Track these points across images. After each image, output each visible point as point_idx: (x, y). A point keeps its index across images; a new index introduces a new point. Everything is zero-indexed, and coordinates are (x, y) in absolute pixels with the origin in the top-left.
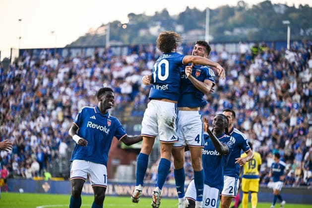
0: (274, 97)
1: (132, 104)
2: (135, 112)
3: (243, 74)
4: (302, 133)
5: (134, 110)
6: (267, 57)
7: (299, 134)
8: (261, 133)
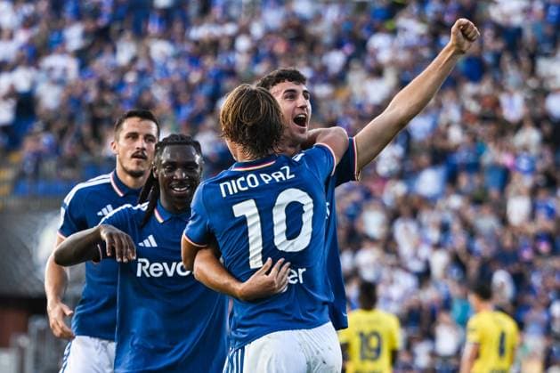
0: (456, 135)
1: (16, 158)
2: (26, 185)
3: (363, 63)
4: (544, 247)
5: (21, 175)
6: (436, 13)
7: (537, 252)
8: (416, 248)
